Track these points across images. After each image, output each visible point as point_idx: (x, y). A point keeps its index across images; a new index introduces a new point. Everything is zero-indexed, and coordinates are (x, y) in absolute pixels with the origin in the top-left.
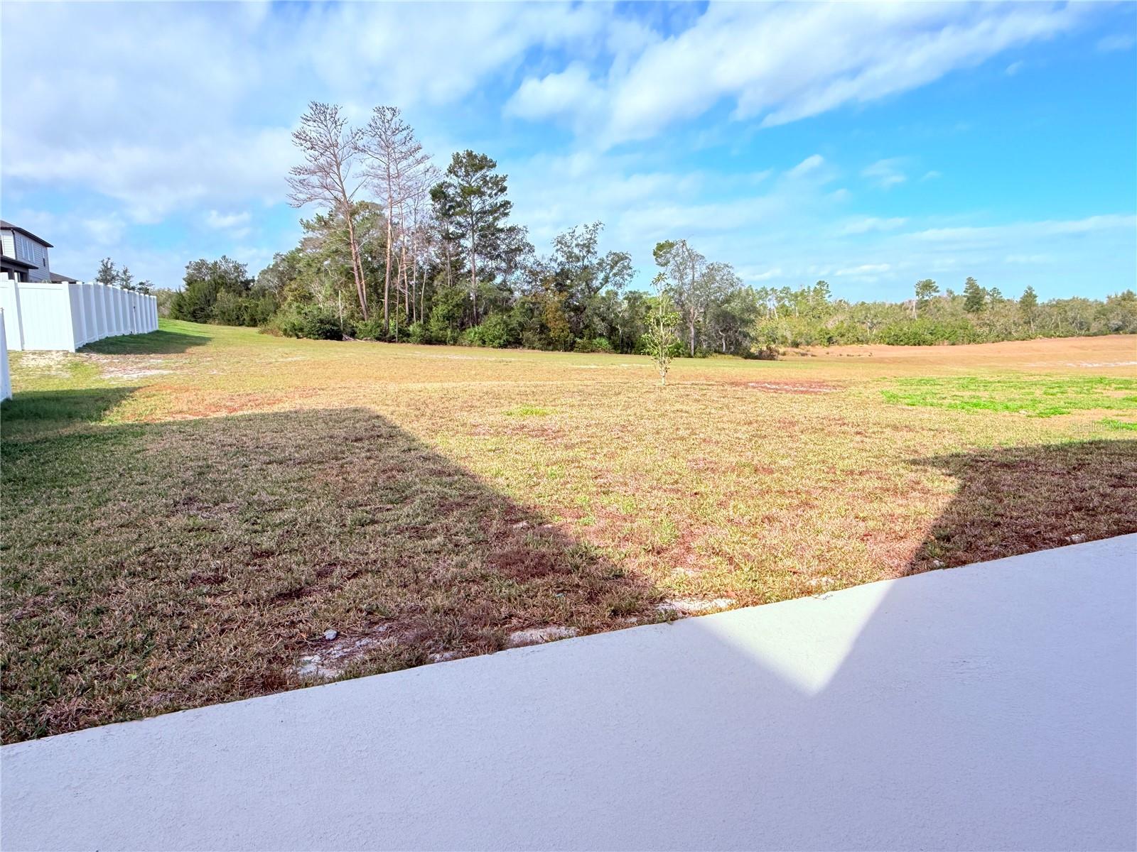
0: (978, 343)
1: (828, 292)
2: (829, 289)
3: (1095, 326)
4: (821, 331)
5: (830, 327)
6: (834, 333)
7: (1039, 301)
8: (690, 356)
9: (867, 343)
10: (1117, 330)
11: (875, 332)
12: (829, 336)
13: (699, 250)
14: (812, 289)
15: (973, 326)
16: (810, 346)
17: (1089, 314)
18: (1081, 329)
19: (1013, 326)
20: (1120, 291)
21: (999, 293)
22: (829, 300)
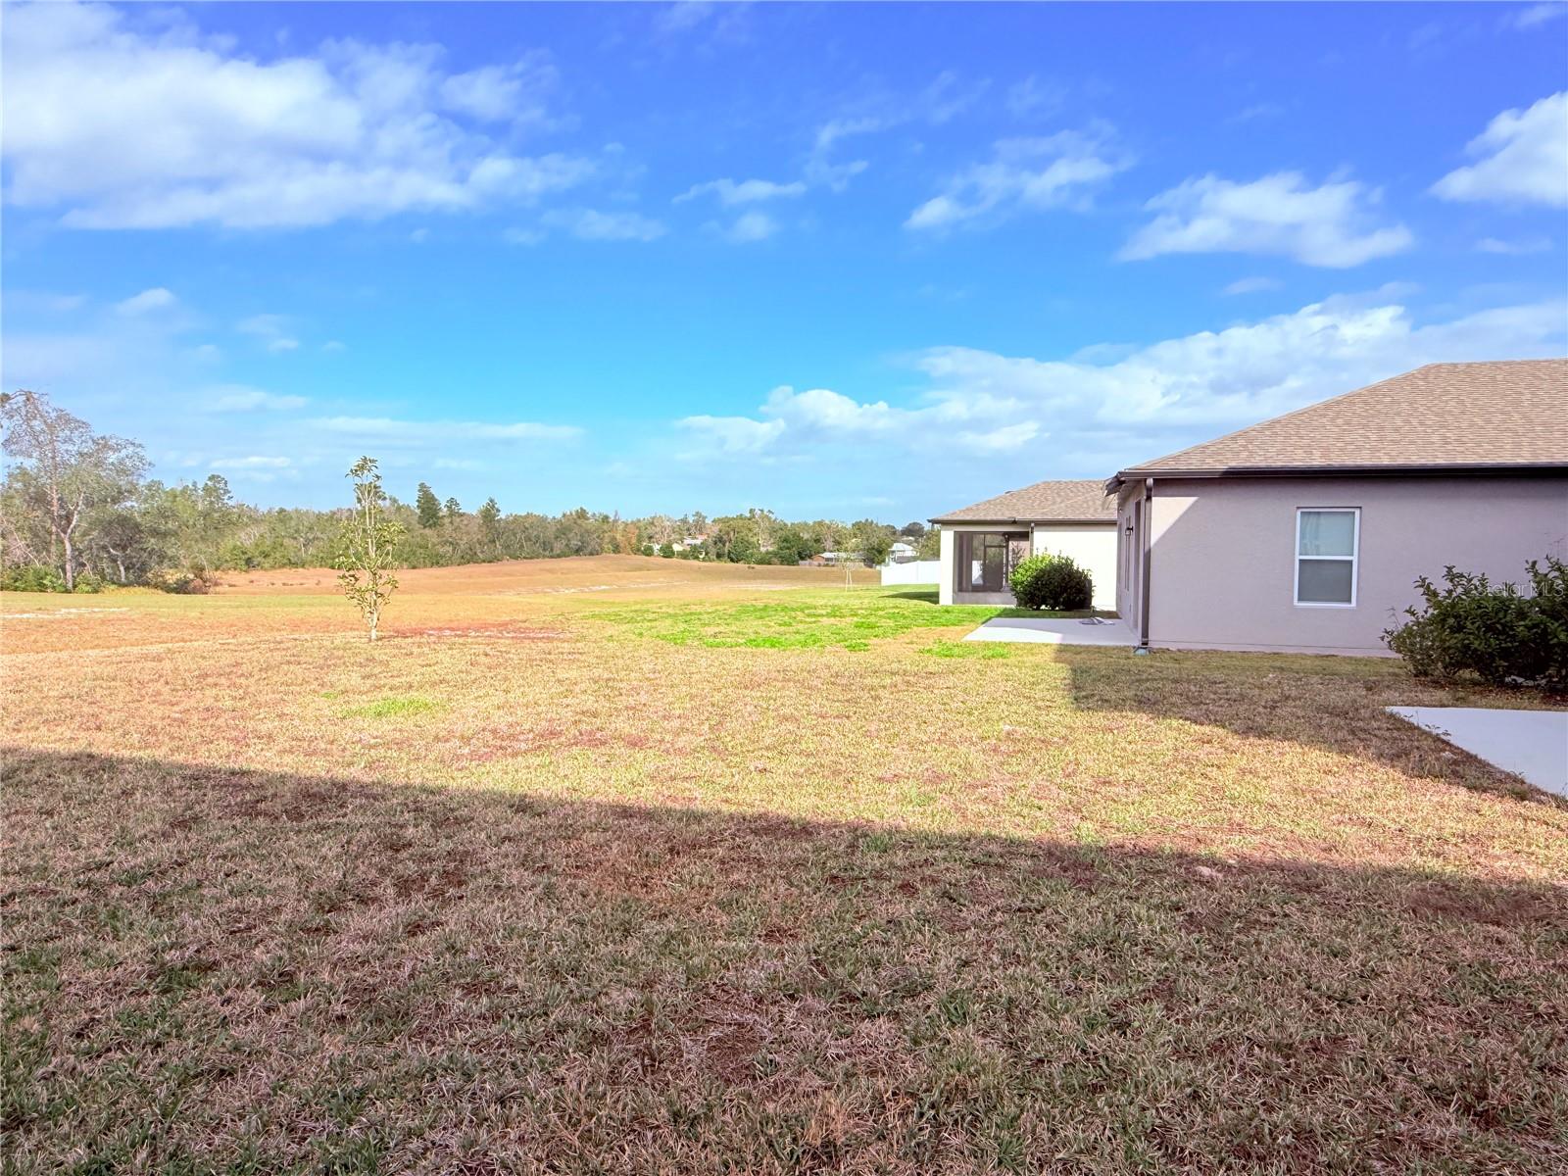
0: (442, 565)
1: (227, 492)
2: (229, 488)
3: (558, 547)
4: (234, 548)
5: (247, 544)
6: (252, 552)
7: (502, 515)
8: (67, 591)
9: (303, 566)
10: (578, 551)
11: (311, 550)
12: (247, 556)
14: (200, 486)
15: (434, 545)
16: (219, 572)
17: (551, 533)
18: (544, 550)
19: (478, 546)
20: (572, 508)
21: (457, 504)
22: (231, 503)
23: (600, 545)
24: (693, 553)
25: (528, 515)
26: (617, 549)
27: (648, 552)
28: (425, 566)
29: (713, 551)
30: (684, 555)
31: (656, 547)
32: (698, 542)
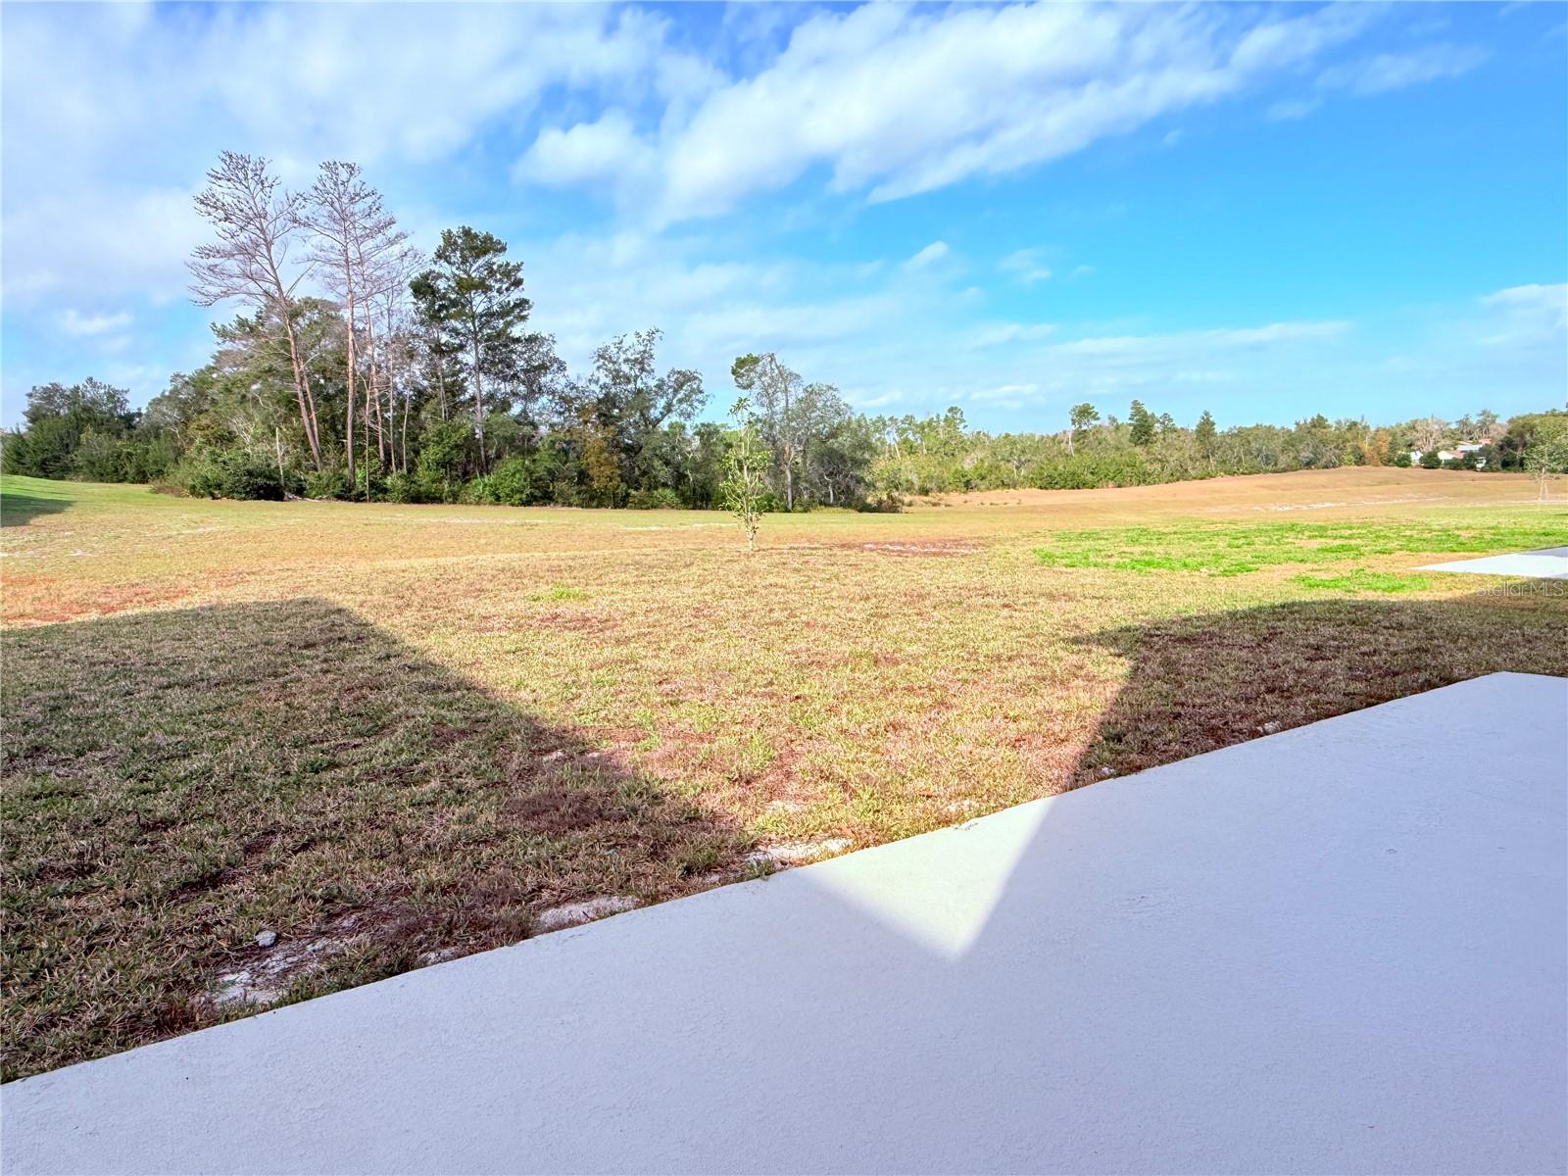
0: (1149, 484)
1: (962, 421)
2: (964, 418)
3: (1283, 460)
4: (956, 471)
5: (966, 467)
6: (972, 475)
7: (1218, 429)
8: (787, 511)
9: (1014, 488)
10: (1308, 464)
11: (1023, 472)
12: (966, 479)
13: (793, 367)
14: (942, 417)
15: (1142, 463)
16: (942, 493)
17: (1276, 445)
18: (1268, 464)
19: (1189, 462)
20: (1309, 416)
21: (1171, 420)
22: (964, 431)
23: (1338, 457)
24: (1468, 463)
25: (1257, 427)
26: (1361, 460)
27: (1404, 462)
28: (1131, 485)
29: (1498, 457)
30: (1454, 465)
31: (1416, 457)
32: (1475, 448)
